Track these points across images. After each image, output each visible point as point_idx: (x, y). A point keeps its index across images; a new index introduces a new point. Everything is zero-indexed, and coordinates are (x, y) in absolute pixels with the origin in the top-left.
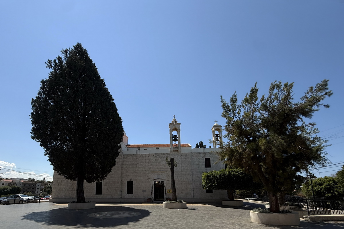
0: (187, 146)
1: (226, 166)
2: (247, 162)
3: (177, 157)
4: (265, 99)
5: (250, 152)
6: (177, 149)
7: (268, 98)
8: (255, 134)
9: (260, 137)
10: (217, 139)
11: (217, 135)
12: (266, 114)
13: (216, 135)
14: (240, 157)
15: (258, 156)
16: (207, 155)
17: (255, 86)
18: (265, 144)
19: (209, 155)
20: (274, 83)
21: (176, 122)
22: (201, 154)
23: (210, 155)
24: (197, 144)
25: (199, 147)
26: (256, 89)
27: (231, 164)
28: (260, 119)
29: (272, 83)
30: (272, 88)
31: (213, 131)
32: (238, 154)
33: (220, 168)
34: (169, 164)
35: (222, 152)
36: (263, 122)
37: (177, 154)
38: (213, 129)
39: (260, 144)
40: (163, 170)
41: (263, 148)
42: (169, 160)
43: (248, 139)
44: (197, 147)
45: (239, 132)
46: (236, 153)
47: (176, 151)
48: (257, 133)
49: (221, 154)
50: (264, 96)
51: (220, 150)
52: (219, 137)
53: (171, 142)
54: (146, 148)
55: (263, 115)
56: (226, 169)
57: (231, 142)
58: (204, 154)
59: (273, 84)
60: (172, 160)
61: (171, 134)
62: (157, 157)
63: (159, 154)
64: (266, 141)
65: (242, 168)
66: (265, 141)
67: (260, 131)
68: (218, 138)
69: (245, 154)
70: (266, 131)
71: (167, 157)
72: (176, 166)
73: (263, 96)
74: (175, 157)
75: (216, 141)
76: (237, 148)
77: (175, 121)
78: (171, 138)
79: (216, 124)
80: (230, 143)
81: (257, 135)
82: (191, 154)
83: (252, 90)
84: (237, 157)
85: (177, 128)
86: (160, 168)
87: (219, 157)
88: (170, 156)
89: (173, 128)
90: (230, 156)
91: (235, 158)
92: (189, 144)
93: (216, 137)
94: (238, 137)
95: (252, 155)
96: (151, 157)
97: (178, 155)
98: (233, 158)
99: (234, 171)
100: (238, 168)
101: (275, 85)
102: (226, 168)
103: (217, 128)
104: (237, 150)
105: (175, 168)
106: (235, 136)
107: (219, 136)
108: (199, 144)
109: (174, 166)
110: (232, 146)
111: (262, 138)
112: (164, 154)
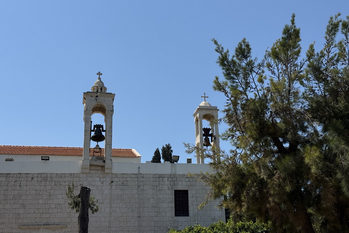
0: (128, 154)
1: (228, 212)
2: (278, 204)
3: (99, 183)
4: (316, 52)
5: (284, 179)
6: (100, 163)
7: (322, 52)
8: (296, 134)
9: (307, 142)
10: (207, 140)
11: (206, 131)
12: (319, 89)
13: (204, 129)
14: (260, 190)
15: (302, 190)
16: (180, 183)
17: (293, 23)
18: (317, 160)
19: (184, 183)
20: (336, 18)
21: (103, 90)
22: (166, 179)
23: (189, 183)
24: (157, 152)
25: (162, 160)
26: (295, 30)
27: (238, 210)
28: (305, 98)
29: (331, 18)
30: (333, 29)
31: (197, 120)
32: (255, 184)
33: (214, 219)
34: (76, 204)
35: (217, 177)
36: (312, 106)
37: (101, 176)
38: (198, 115)
39: (307, 161)
40: (57, 221)
41: (313, 170)
42: (77, 192)
43: (280, 145)
44: (156, 159)
45: (257, 127)
46: (250, 182)
47: (97, 168)
48: (300, 133)
49: (214, 180)
50: (315, 47)
51: (212, 172)
52: (211, 135)
53: (87, 144)
54: (10, 157)
55: (313, 91)
56: (227, 222)
57: (239, 151)
58: (173, 177)
59: (335, 21)
60: (85, 192)
61: (87, 120)
62: (43, 183)
63: (49, 176)
64: (321, 153)
65: (266, 221)
66: (317, 154)
67: (307, 127)
68: (210, 138)
69: (273, 184)
70: (319, 128)
71: (71, 184)
72: (96, 210)
73: (312, 47)
74: (94, 186)
75: (204, 145)
76: (253, 168)
77: (100, 88)
78: (88, 131)
79: (205, 104)
80: (236, 154)
81: (300, 137)
82: (139, 176)
83: (287, 31)
84: (252, 191)
85: (105, 105)
86: (48, 216)
87: (210, 188)
88: (81, 183)
89: (94, 104)
90: (235, 188)
91: (248, 194)
92: (134, 151)
93: (204, 135)
94: (256, 140)
95: (288, 189)
96: (24, 183)
97: (105, 179)
98: (245, 194)
99: (246, 227)
100: (258, 221)
101: (338, 23)
102: (227, 218)
103: (207, 112)
104: (252, 171)
105: (92, 217)
106: (249, 137)
107: (210, 133)
108: (161, 152)
109: (90, 211)
110: (241, 162)
111: (312, 145)
112: (61, 176)
